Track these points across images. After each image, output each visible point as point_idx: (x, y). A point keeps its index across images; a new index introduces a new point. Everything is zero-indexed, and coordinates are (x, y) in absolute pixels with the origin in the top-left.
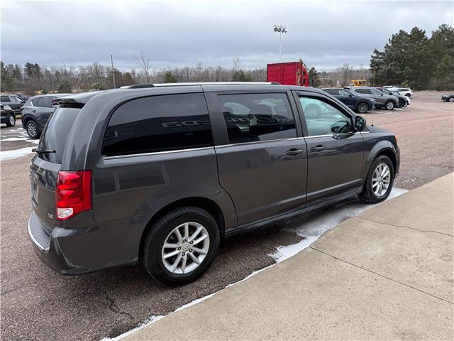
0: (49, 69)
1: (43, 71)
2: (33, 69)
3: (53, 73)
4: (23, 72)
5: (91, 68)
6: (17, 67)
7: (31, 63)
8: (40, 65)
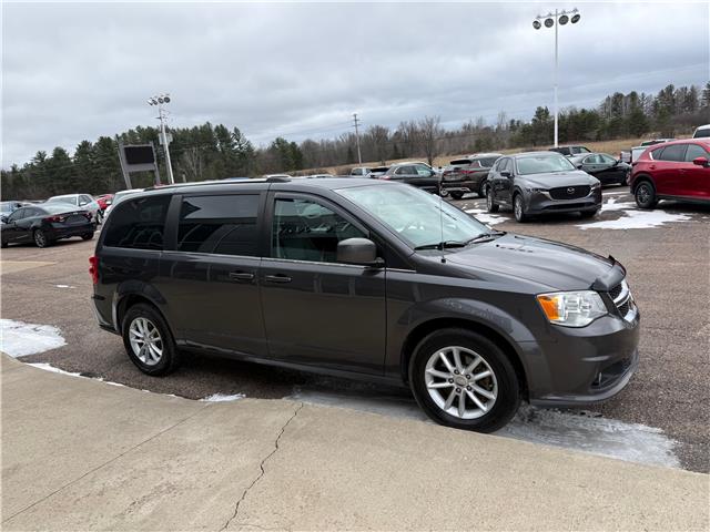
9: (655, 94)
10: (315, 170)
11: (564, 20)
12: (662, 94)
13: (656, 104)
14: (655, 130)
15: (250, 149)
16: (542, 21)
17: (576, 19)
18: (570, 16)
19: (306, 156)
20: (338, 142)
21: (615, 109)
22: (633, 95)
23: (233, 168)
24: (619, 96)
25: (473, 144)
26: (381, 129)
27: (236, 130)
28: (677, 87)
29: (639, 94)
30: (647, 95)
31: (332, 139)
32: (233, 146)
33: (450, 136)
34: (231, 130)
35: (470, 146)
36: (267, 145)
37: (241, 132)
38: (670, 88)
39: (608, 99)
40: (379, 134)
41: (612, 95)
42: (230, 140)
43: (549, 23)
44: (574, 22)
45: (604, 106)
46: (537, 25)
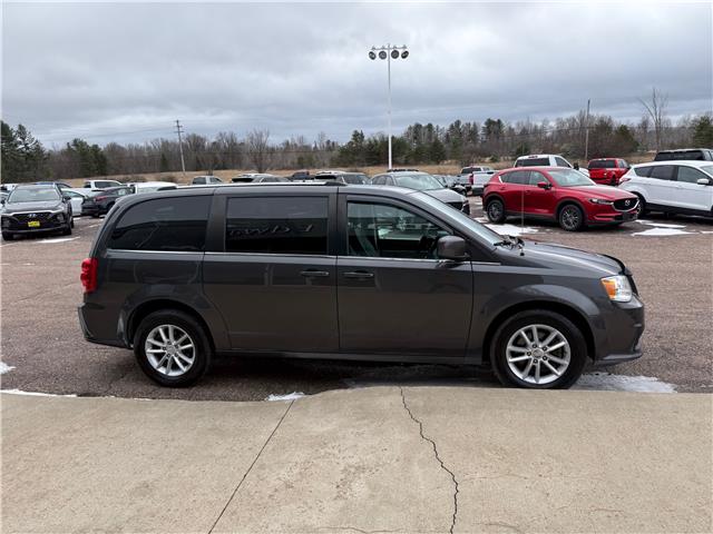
0: (513, 126)
1: (505, 128)
2: (493, 127)
3: (518, 131)
4: (480, 132)
5: (574, 120)
6: (475, 125)
7: (492, 119)
8: (503, 122)
9: (447, 127)
10: (129, 176)
11: (395, 54)
12: (452, 127)
13: (447, 136)
14: (451, 158)
15: (38, 149)
16: (377, 53)
17: (405, 55)
18: (401, 52)
19: (110, 160)
20: (149, 148)
21: (415, 138)
22: (430, 126)
23: (17, 170)
24: (418, 126)
25: (296, 161)
26: (198, 137)
27: (21, 127)
28: (463, 123)
29: (434, 126)
30: (441, 127)
31: (142, 144)
32: (16, 145)
33: (272, 151)
34: (14, 127)
35: (293, 163)
36: (62, 146)
37: (28, 130)
38: (458, 123)
39: (410, 128)
40: (196, 143)
41: (413, 125)
42: (13, 139)
43: (383, 55)
44: (404, 57)
45: (408, 134)
46: (372, 56)
